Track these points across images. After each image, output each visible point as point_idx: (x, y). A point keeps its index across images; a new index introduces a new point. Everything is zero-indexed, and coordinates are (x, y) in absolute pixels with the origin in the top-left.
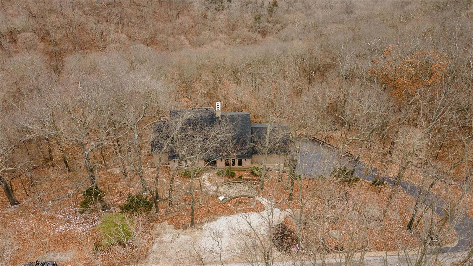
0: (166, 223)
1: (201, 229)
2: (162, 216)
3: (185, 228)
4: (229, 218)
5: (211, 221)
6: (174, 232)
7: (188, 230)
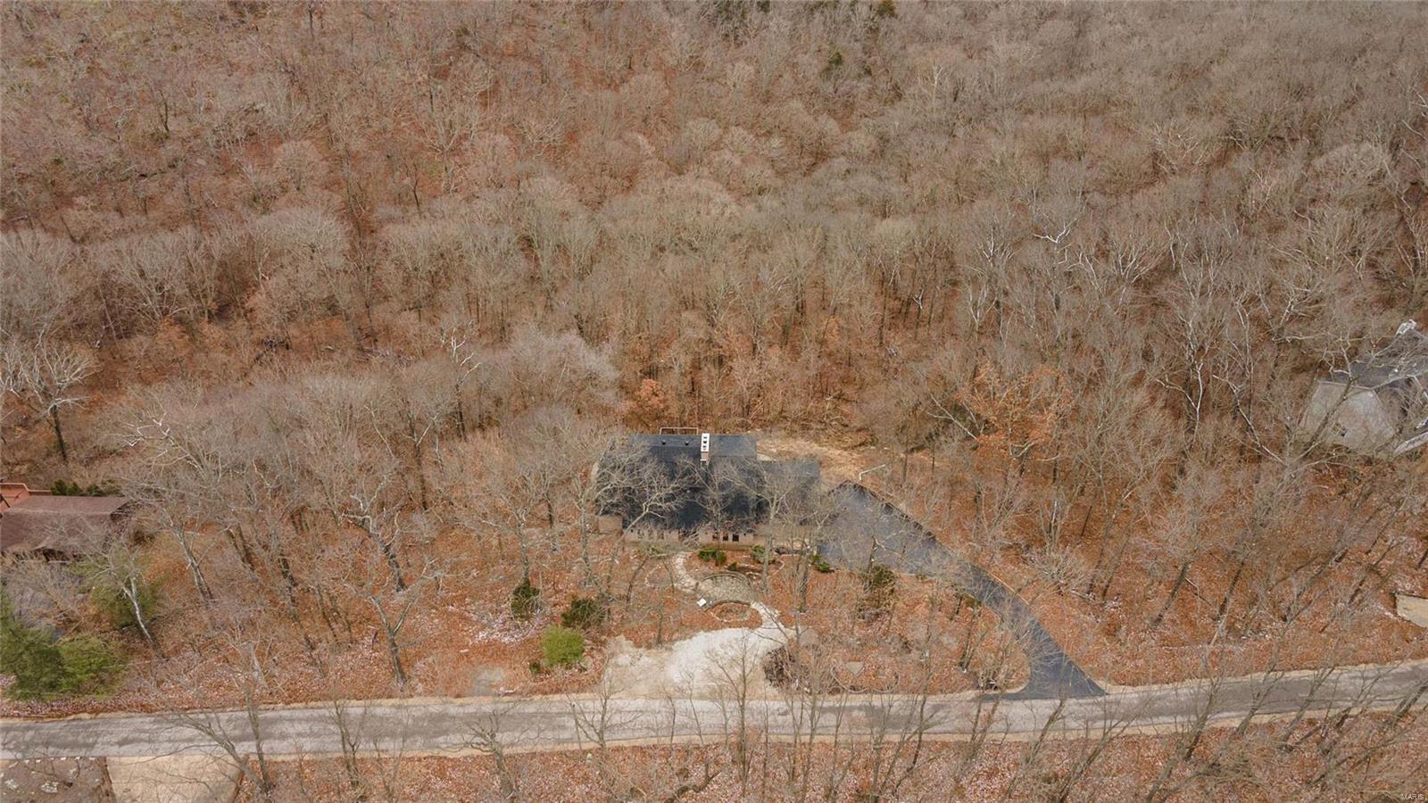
0: (622, 638)
1: (671, 649)
2: (617, 626)
3: (649, 647)
4: (709, 634)
5: (685, 639)
6: (633, 650)
7: (654, 651)
